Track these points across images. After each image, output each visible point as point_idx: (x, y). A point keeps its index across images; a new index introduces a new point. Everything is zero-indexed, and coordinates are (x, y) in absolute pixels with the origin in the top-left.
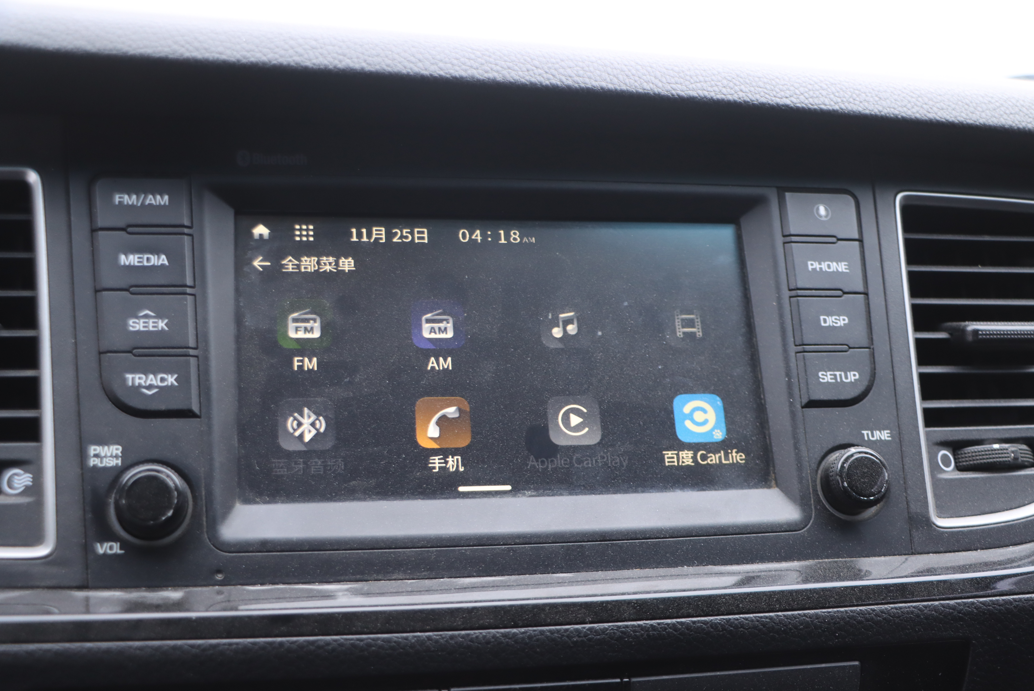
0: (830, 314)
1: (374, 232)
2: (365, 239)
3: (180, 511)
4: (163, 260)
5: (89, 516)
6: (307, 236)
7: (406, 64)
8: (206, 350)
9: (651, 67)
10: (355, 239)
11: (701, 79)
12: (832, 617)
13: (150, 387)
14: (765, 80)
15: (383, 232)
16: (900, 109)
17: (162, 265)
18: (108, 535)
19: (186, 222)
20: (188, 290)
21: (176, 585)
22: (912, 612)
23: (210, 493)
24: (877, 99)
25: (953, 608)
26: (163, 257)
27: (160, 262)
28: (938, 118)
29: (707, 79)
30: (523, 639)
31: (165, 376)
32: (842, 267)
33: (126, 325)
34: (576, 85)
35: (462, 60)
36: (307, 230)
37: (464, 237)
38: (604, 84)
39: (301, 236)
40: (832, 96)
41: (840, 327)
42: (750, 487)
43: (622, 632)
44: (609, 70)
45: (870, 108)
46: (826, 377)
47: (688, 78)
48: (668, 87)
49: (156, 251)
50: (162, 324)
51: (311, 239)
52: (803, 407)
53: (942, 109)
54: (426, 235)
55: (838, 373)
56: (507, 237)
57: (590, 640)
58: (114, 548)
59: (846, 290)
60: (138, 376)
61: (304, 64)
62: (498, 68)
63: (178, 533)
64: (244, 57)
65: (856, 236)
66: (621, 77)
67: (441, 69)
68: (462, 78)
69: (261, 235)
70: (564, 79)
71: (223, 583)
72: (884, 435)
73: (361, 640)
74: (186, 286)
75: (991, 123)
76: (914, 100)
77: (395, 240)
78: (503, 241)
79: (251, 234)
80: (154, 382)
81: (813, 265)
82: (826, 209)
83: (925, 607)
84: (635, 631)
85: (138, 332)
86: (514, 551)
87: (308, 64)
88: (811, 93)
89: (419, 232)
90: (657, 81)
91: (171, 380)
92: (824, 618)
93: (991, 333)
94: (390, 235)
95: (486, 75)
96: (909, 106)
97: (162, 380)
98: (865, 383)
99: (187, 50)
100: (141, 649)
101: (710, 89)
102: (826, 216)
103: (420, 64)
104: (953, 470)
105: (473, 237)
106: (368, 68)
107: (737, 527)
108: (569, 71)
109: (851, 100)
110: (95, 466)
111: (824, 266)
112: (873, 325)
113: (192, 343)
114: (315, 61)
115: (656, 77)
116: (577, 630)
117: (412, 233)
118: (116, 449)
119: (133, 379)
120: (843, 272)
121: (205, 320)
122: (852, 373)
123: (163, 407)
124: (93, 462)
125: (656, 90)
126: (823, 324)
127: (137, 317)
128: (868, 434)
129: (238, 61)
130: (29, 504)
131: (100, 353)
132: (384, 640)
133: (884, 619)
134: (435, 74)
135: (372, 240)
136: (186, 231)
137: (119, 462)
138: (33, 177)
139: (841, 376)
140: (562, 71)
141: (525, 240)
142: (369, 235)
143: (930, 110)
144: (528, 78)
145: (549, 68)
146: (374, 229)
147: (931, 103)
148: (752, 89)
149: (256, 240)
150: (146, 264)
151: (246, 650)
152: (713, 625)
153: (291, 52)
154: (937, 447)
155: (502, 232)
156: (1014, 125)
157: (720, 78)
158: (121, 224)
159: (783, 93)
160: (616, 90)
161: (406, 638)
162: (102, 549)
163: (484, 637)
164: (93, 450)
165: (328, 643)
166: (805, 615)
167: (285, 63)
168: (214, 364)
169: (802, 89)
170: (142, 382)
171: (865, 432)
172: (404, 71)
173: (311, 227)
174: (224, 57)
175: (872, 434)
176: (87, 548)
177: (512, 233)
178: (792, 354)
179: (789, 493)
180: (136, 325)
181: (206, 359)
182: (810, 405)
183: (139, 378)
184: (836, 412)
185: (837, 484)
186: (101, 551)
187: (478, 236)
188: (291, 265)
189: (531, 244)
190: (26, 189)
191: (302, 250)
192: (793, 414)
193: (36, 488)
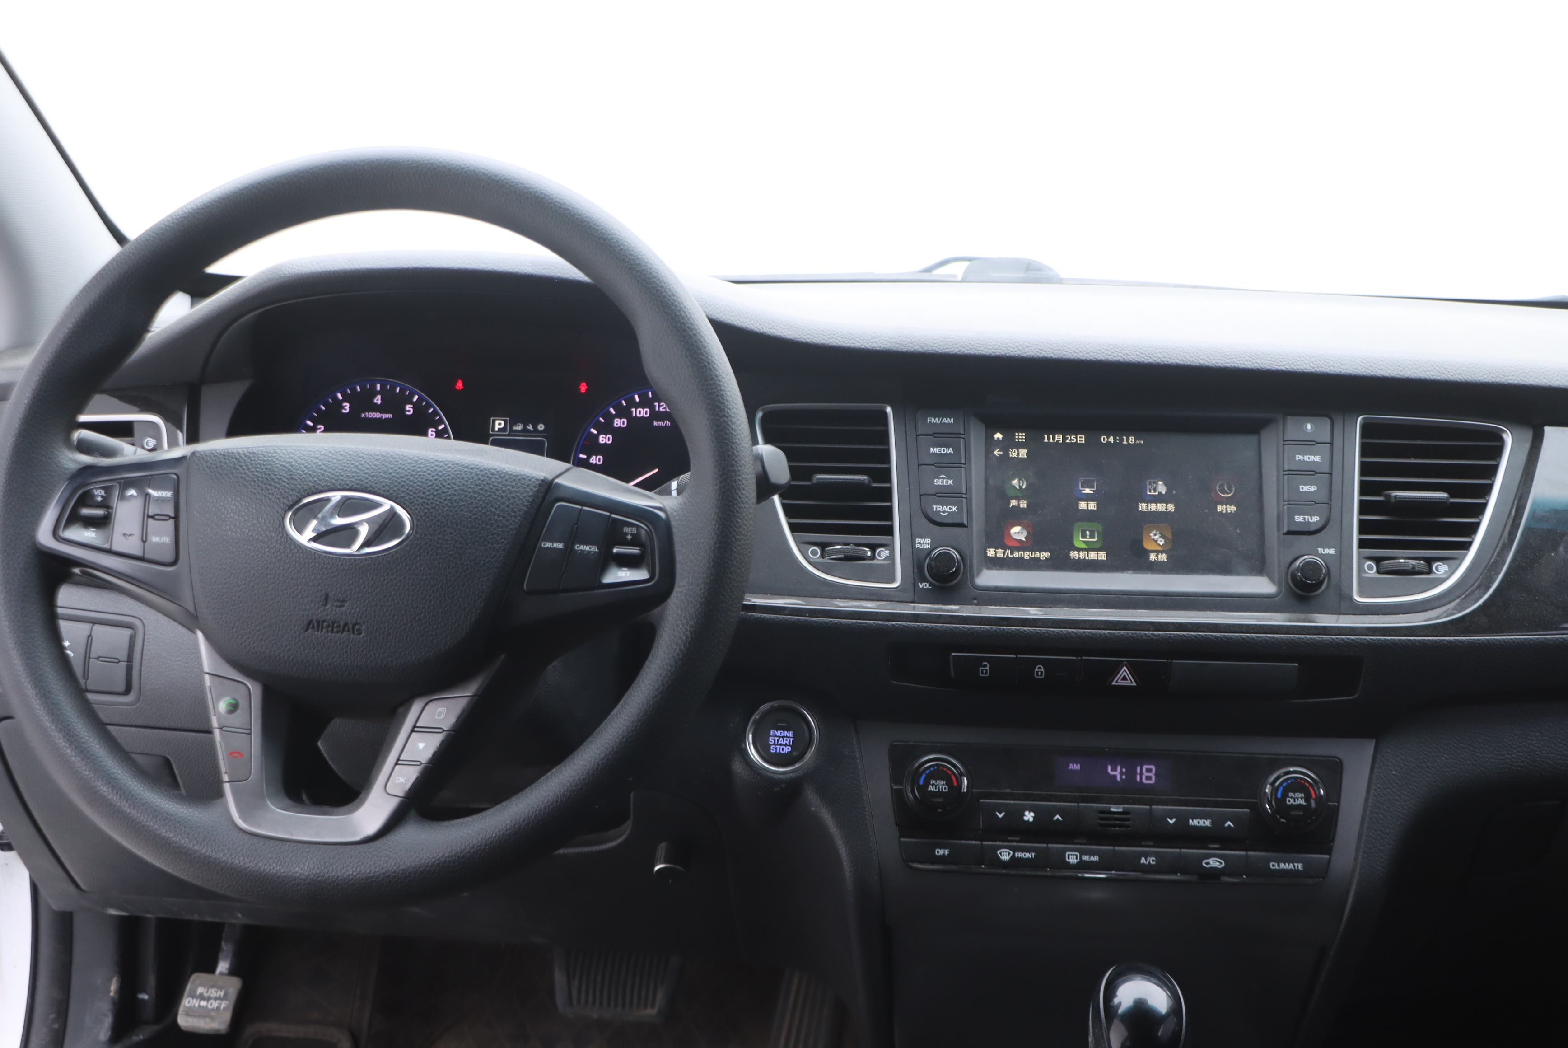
0: (1305, 484)
1: (1057, 437)
2: (1051, 441)
3: (958, 569)
4: (951, 451)
5: (916, 570)
6: (1022, 439)
7: (1073, 354)
8: (971, 495)
9: (1206, 351)
10: (1046, 441)
11: (1234, 356)
12: (1282, 639)
13: (944, 512)
14: (1272, 356)
15: (1061, 437)
16: (1354, 370)
17: (951, 454)
18: (924, 580)
19: (962, 432)
20: (963, 466)
21: (955, 604)
22: (1328, 640)
23: (971, 563)
24: (1340, 364)
25: (1353, 640)
26: (951, 449)
28: (1377, 375)
29: (1237, 357)
30: (1118, 636)
31: (951, 507)
32: (1317, 459)
33: (933, 482)
34: (1162, 363)
35: (1103, 351)
36: (1022, 436)
37: (1104, 439)
38: (1178, 361)
39: (1018, 439)
40: (1311, 364)
41: (1312, 492)
42: (1251, 575)
43: (1169, 637)
44: (1182, 353)
45: (1334, 370)
46: (1299, 519)
47: (1226, 356)
48: (1214, 362)
49: (948, 447)
50: (950, 482)
51: (1024, 440)
52: (1283, 534)
53: (1382, 369)
54: (1083, 439)
55: (1306, 517)
56: (1128, 440)
57: (1152, 639)
58: (928, 586)
59: (1318, 471)
60: (938, 507)
61: (1022, 355)
62: (1121, 354)
63: (956, 581)
65: (1328, 440)
66: (1187, 357)
67: (1091, 356)
68: (1102, 360)
69: (998, 438)
70: (1156, 359)
71: (976, 605)
72: (1331, 551)
73: (1041, 630)
74: (961, 464)
75: (1413, 377)
76: (1364, 364)
77: (1067, 441)
78: (1125, 442)
79: (994, 438)
80: (946, 510)
81: (1299, 457)
82: (1311, 426)
83: (1336, 638)
84: (1174, 637)
85: (939, 485)
86: (1119, 598)
87: (1024, 355)
88: (1299, 363)
89: (1080, 437)
90: (1207, 359)
91: (954, 509)
92: (1277, 639)
93: (1405, 497)
94: (1064, 439)
95: (1114, 358)
96: (1360, 368)
97: (950, 509)
98: (1323, 523)
100: (941, 627)
101: (1238, 362)
102: (1311, 430)
103: (1080, 354)
104: (1375, 573)
105: (1109, 440)
107: (1240, 594)
108: (1160, 355)
109: (1323, 366)
110: (918, 548)
111: (1306, 458)
112: (1333, 491)
113: (964, 491)
114: (1027, 354)
115: (1208, 357)
116: (1145, 634)
117: (1076, 438)
118: (928, 541)
119: (936, 508)
120: (1317, 462)
121: (971, 481)
122: (1315, 517)
123: (950, 521)
124: (917, 546)
125: (1207, 364)
126: (1301, 490)
127: (939, 479)
128: (1321, 551)
130: (888, 564)
131: (921, 495)
132: (1051, 631)
133: (1312, 642)
135: (1055, 441)
136: (962, 436)
137: (929, 546)
138: (889, 410)
139: (1308, 518)
140: (1155, 355)
141: (1137, 442)
142: (1054, 439)
143: (1373, 370)
144: (1136, 359)
145: (1149, 354)
146: (1057, 435)
147: (1375, 366)
148: (1263, 361)
149: (996, 441)
150: (942, 452)
151: (988, 631)
152: (1216, 637)
154: (1365, 560)
155: (1125, 438)
156: (1428, 377)
157: (1245, 356)
158: (931, 433)
159: (1281, 363)
160: (1184, 364)
161: (1062, 631)
162: (922, 585)
163: (1099, 633)
164: (918, 540)
165: (1026, 631)
166: (1267, 637)
167: (1013, 355)
168: (974, 502)
169: (1293, 361)
170: (941, 509)
171: (1319, 549)
172: (1072, 358)
173: (1024, 434)
175: (1324, 551)
176: (915, 585)
177: (1130, 438)
178: (1281, 506)
179: (1272, 580)
180: (938, 482)
181: (971, 499)
182: (1289, 533)
183: (939, 508)
184: (1304, 537)
185: (1296, 575)
186: (921, 587)
187: (1111, 439)
188: (1013, 454)
189: (1140, 444)
190: (885, 415)
191: (1019, 446)
192: (1278, 538)
193: (892, 557)
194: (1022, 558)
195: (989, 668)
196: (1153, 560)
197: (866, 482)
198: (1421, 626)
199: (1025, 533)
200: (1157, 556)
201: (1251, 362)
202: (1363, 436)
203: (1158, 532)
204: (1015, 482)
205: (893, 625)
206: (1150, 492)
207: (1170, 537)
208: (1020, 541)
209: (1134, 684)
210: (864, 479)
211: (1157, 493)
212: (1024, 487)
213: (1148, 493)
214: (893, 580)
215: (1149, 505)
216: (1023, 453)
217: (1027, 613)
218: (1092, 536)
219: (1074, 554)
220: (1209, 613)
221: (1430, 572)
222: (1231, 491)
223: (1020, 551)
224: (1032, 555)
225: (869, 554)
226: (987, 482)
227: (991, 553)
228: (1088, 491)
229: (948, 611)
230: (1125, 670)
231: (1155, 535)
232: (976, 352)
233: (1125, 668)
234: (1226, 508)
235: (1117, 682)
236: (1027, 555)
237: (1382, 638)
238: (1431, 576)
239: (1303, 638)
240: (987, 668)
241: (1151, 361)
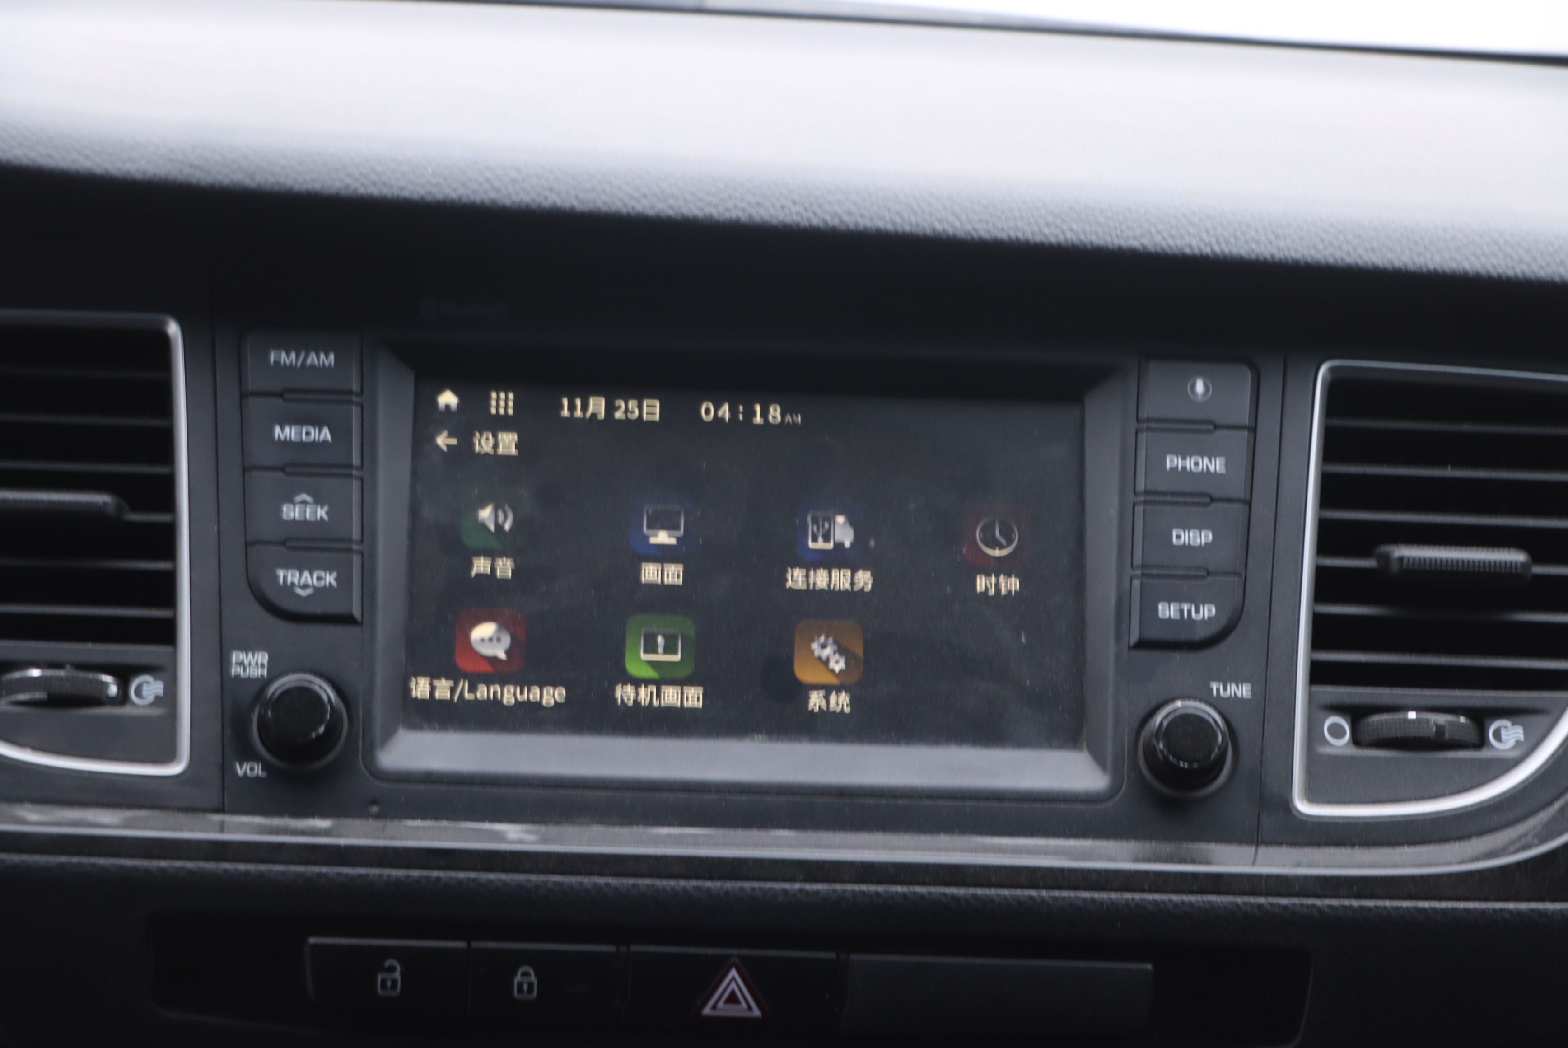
0: (1186, 527)
1: (591, 405)
2: (578, 413)
3: (333, 729)
5: (228, 732)
6: (507, 407)
8: (373, 546)
12: (1113, 902)
13: (305, 587)
15: (603, 405)
16: (1306, 252)
17: (325, 442)
18: (247, 754)
19: (355, 387)
20: (355, 472)
21: (323, 815)
23: (369, 713)
25: (1285, 908)
26: (326, 430)
27: (322, 436)
30: (718, 894)
31: (322, 574)
32: (1217, 465)
33: (280, 511)
34: (843, 228)
36: (507, 400)
37: (707, 411)
38: (881, 224)
39: (498, 407)
41: (1201, 546)
42: (1050, 747)
43: (840, 896)
45: (1259, 251)
46: (1167, 611)
48: (969, 227)
49: (318, 423)
50: (322, 513)
51: (511, 411)
52: (1130, 648)
53: (1372, 249)
54: (658, 410)
55: (1186, 607)
56: (765, 413)
58: (257, 770)
59: (1216, 496)
60: (290, 573)
63: (330, 757)
64: (430, 193)
65: (1245, 421)
68: (695, 217)
69: (448, 407)
70: (828, 218)
71: (377, 817)
72: (1243, 691)
73: (529, 881)
74: (351, 467)
77: (618, 415)
78: (758, 420)
79: (435, 404)
80: (310, 581)
81: (1173, 461)
82: (1205, 385)
83: (1246, 903)
84: (853, 896)
85: (294, 521)
89: (648, 406)
91: (330, 579)
92: (1102, 903)
93: (1421, 561)
94: (610, 408)
95: (728, 214)
96: (1320, 247)
97: (319, 579)
98: (1224, 621)
99: (362, 184)
102: (1205, 395)
104: (1347, 744)
105: (720, 414)
106: (579, 207)
109: (1232, 240)
110: (237, 677)
111: (1189, 463)
112: (1252, 545)
113: (356, 535)
114: (514, 199)
116: (785, 889)
117: (640, 407)
118: (263, 657)
119: (285, 578)
120: (1216, 473)
121: (374, 509)
122: (1207, 607)
123: (319, 611)
124: (235, 670)
125: (951, 231)
126: (1175, 541)
127: (294, 504)
128: (1218, 690)
129: (422, 198)
130: (159, 715)
131: (247, 545)
132: (554, 883)
134: (662, 215)
135: (588, 415)
136: (355, 399)
137: (265, 672)
138: (173, 329)
139: (1189, 611)
141: (788, 418)
142: (585, 408)
145: (811, 204)
146: (592, 400)
149: (441, 413)
150: (304, 438)
151: (398, 882)
152: (953, 897)
153: (486, 186)
154: (1325, 713)
155: (758, 408)
158: (278, 390)
162: (242, 769)
163: (672, 889)
164: (236, 656)
165: (490, 882)
167: (478, 201)
168: (381, 563)
170: (296, 580)
171: (1214, 686)
172: (624, 211)
173: (512, 396)
174: (405, 194)
175: (1225, 689)
176: (225, 769)
177: (771, 410)
178: (1127, 580)
179: (1099, 759)
180: (291, 512)
181: (373, 555)
182: (1143, 645)
183: (289, 576)
184: (1177, 657)
185: (1155, 748)
186: (240, 772)
187: (725, 411)
188: (483, 444)
189: (795, 424)
190: (165, 341)
191: (499, 424)
192: (1118, 657)
193: (169, 699)
194: (496, 703)
195: (402, 974)
196: (817, 709)
197: (111, 510)
198: (1449, 876)
199: (506, 640)
200: (827, 698)
201: (1056, 227)
202: (1329, 410)
203: (831, 640)
204: (486, 514)
205: (163, 870)
206: (815, 539)
207: (859, 651)
208: (494, 660)
209: (757, 1012)
210: (105, 504)
211: (830, 546)
212: (507, 526)
213: (811, 545)
214: (168, 755)
215: (812, 573)
216: (508, 443)
217: (499, 837)
218: (669, 649)
219: (625, 693)
220: (943, 839)
221: (1481, 742)
222: (1009, 542)
223: (493, 683)
224: (522, 693)
225: (113, 690)
226: (414, 510)
227: (421, 688)
228: (663, 538)
229: (303, 833)
230: (733, 978)
231: (824, 646)
232: (386, 191)
233: (733, 973)
234: (997, 585)
235: (714, 1007)
236: (509, 695)
237: (1355, 903)
238: (1484, 754)
239: (1164, 903)
240: (397, 975)
241: (815, 221)
